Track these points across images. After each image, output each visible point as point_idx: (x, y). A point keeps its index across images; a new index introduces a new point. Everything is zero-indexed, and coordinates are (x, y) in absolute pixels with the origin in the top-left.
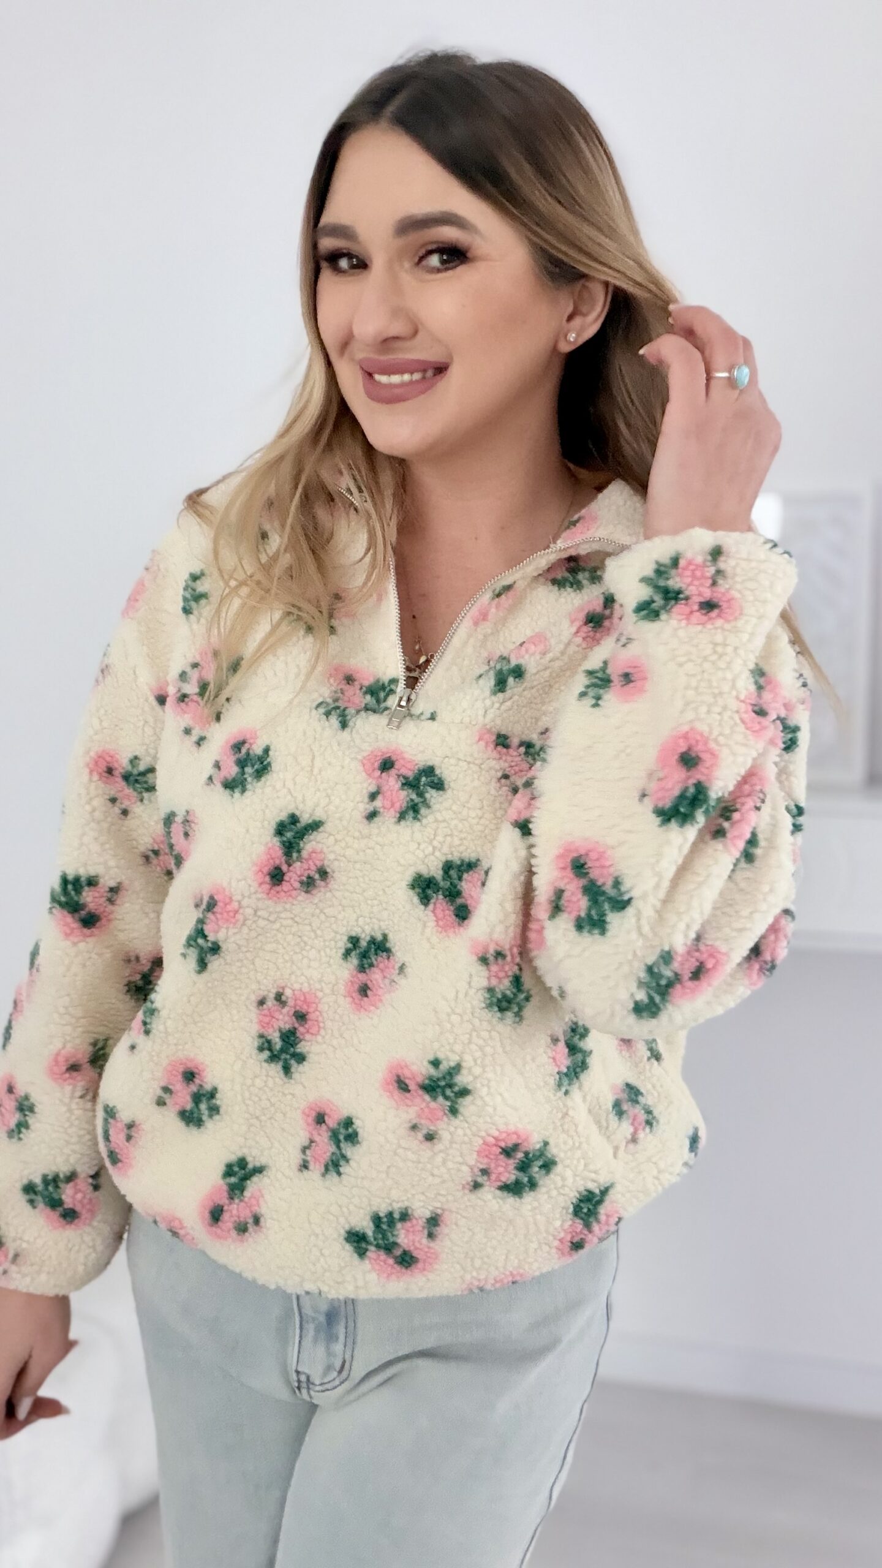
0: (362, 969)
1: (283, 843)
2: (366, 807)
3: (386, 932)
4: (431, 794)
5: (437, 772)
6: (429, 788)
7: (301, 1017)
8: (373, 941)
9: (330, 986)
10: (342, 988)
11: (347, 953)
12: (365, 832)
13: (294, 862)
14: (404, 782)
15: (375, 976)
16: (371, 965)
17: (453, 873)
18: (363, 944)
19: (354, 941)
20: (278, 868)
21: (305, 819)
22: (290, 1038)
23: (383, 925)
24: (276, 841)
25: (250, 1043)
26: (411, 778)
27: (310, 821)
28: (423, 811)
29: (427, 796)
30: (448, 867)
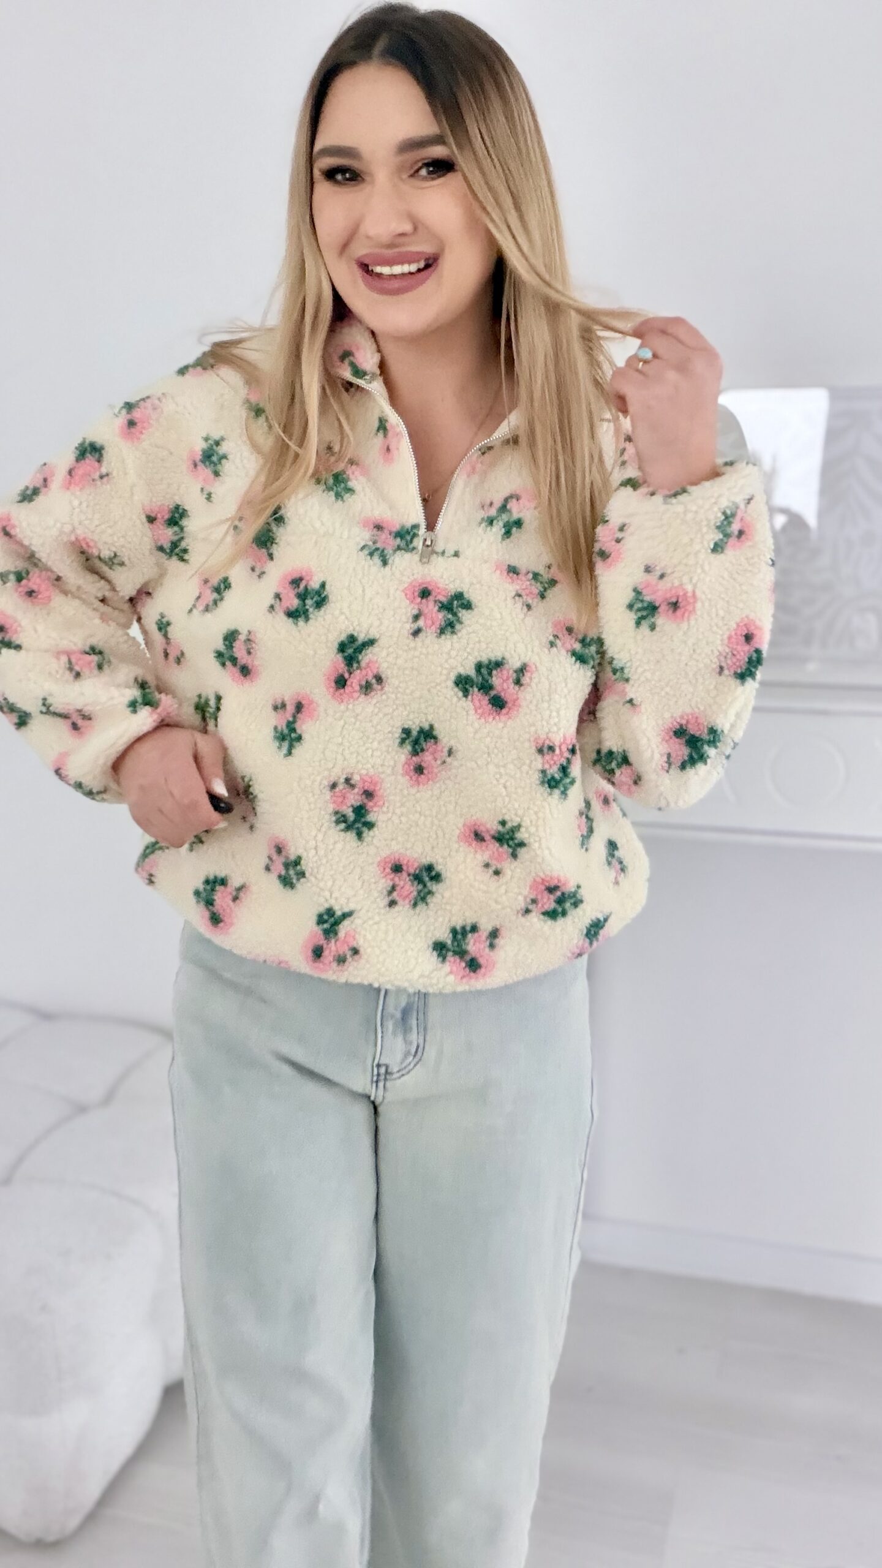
0: (415, 753)
1: (345, 658)
2: (410, 627)
3: (433, 723)
4: (463, 614)
5: (466, 595)
6: (460, 609)
7: (369, 794)
8: (421, 731)
9: (390, 769)
10: (400, 769)
11: (403, 742)
12: (412, 645)
13: (354, 670)
14: (440, 605)
15: (427, 758)
16: (422, 750)
17: (484, 671)
18: (415, 733)
19: (407, 732)
20: (342, 676)
21: (361, 638)
22: (360, 811)
23: (430, 718)
24: (340, 657)
25: (328, 819)
26: (445, 603)
27: (366, 640)
28: (458, 627)
29: (460, 615)
30: (479, 667)
